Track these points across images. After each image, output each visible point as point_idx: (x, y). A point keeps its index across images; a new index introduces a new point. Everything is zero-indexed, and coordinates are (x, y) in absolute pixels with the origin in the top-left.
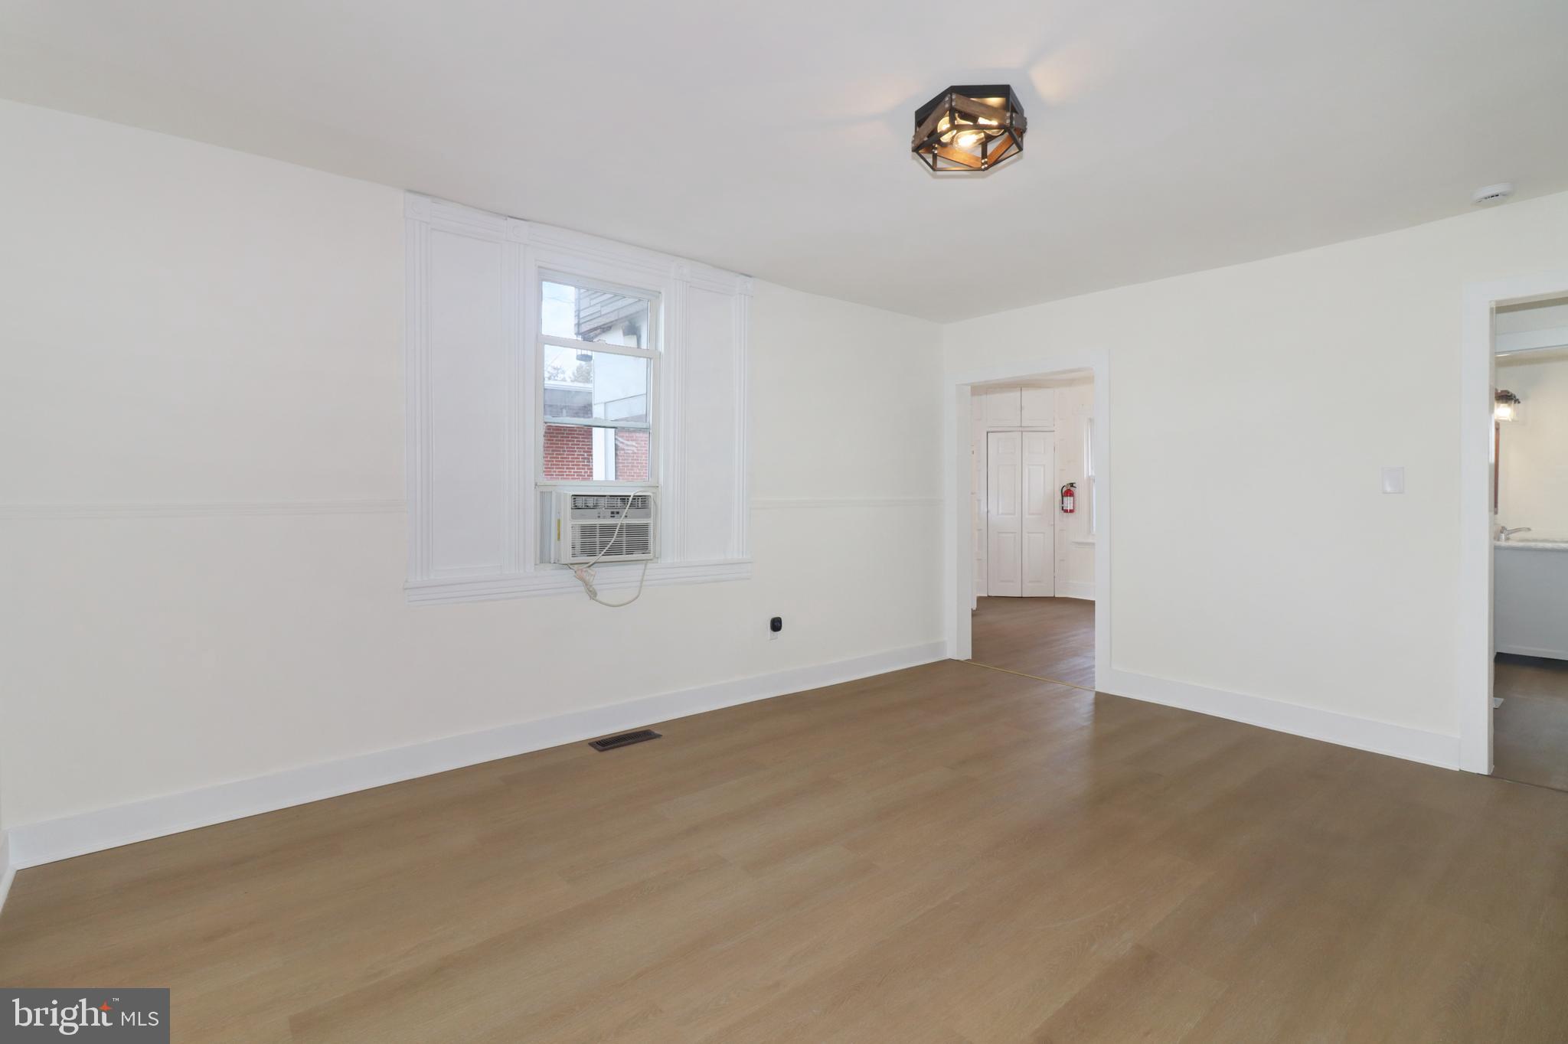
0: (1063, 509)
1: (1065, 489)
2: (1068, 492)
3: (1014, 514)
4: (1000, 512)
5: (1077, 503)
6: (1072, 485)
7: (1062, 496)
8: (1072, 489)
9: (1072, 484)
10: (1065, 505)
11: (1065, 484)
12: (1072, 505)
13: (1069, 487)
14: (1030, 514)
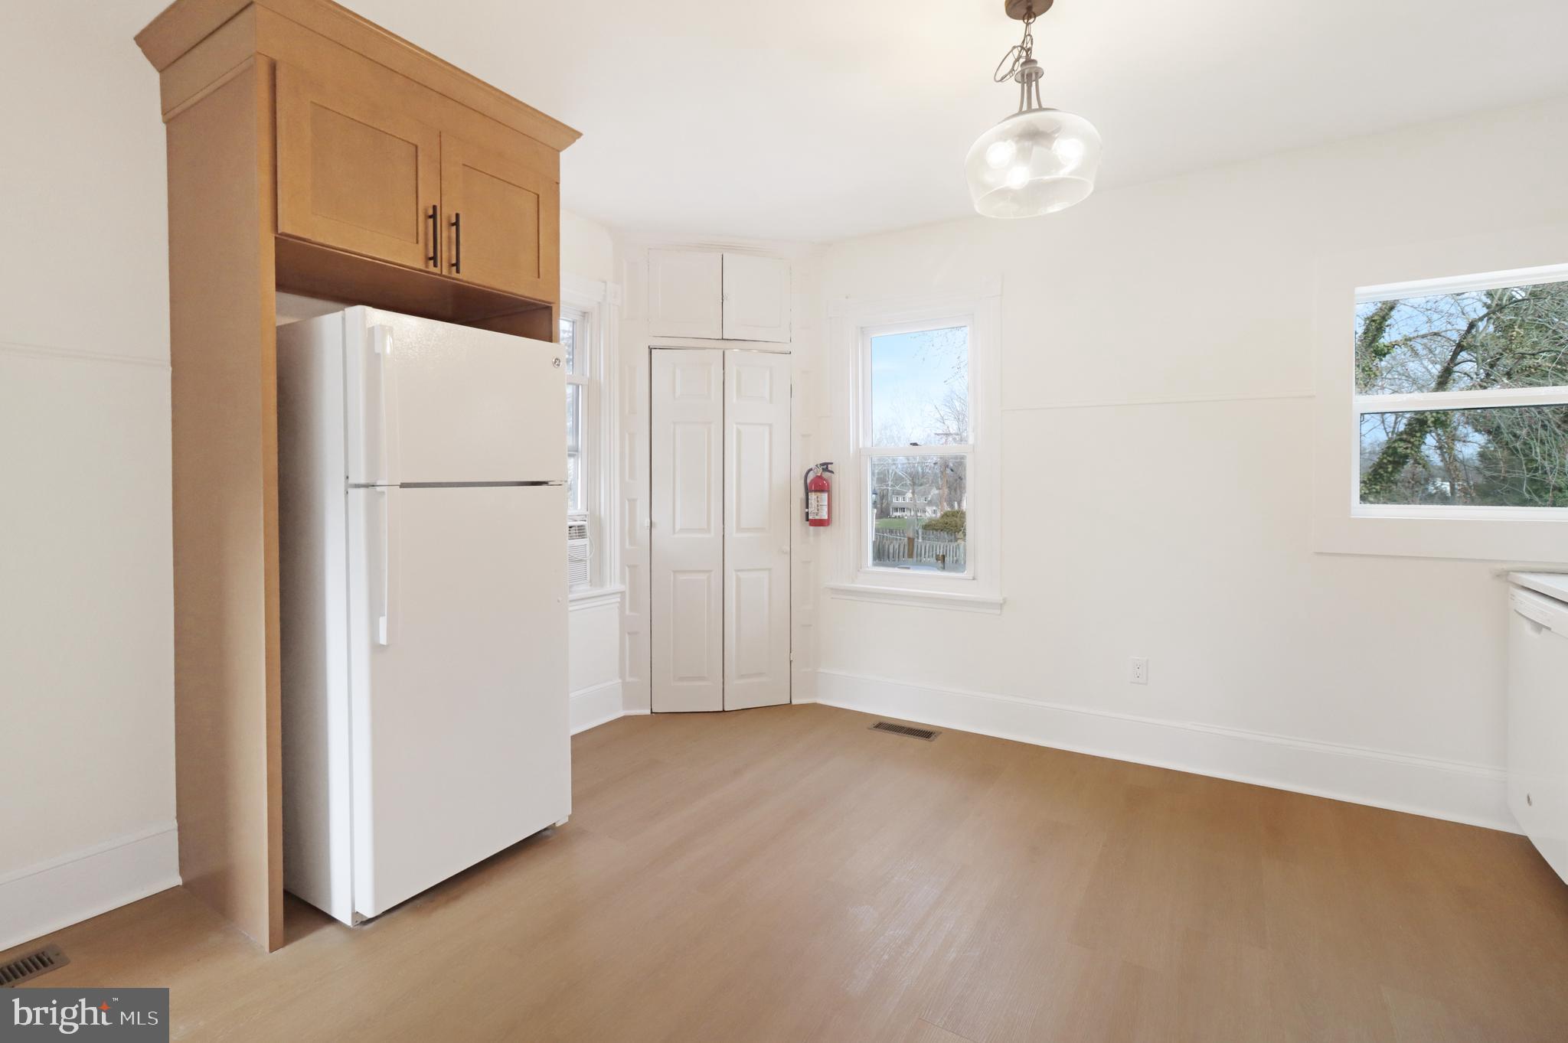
0: (807, 519)
1: (811, 476)
2: (818, 483)
3: (708, 530)
4: (678, 527)
5: (835, 505)
6: (826, 467)
7: (807, 491)
8: (826, 475)
9: (827, 464)
10: (812, 509)
11: (812, 466)
12: (826, 509)
13: (819, 472)
14: (739, 529)
